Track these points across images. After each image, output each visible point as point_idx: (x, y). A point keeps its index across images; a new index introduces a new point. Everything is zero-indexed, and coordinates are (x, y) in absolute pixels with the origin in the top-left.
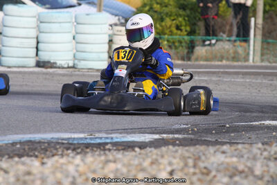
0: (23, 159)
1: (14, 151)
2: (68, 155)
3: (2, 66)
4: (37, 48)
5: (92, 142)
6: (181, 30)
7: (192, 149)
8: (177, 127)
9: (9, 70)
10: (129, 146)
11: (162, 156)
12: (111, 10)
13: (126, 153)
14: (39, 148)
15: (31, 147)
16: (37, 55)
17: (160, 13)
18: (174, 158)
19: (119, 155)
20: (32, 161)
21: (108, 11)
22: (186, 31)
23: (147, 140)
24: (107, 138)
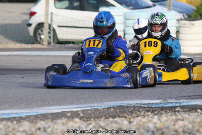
0: (116, 119)
1: (109, 113)
2: (148, 116)
5: (166, 106)
10: (193, 109)
12: (178, 9)
13: (192, 114)
14: (127, 111)
15: (122, 110)
19: (186, 115)
20: (122, 120)
21: (175, 10)
24: (176, 103)
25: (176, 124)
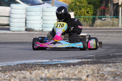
0: (22, 72)
1: (18, 68)
2: (41, 69)
3: (11, 31)
4: (26, 23)
5: (52, 63)
6: (89, 13)
7: (96, 65)
8: (89, 56)
9: (14, 32)
10: (68, 65)
11: (83, 69)
13: (67, 68)
14: (29, 66)
15: (25, 66)
16: (26, 26)
17: (79, 6)
18: (89, 70)
19: (64, 69)
20: (26, 72)
22: (91, 14)
23: (76, 62)
24: (58, 61)
25: (58, 74)
